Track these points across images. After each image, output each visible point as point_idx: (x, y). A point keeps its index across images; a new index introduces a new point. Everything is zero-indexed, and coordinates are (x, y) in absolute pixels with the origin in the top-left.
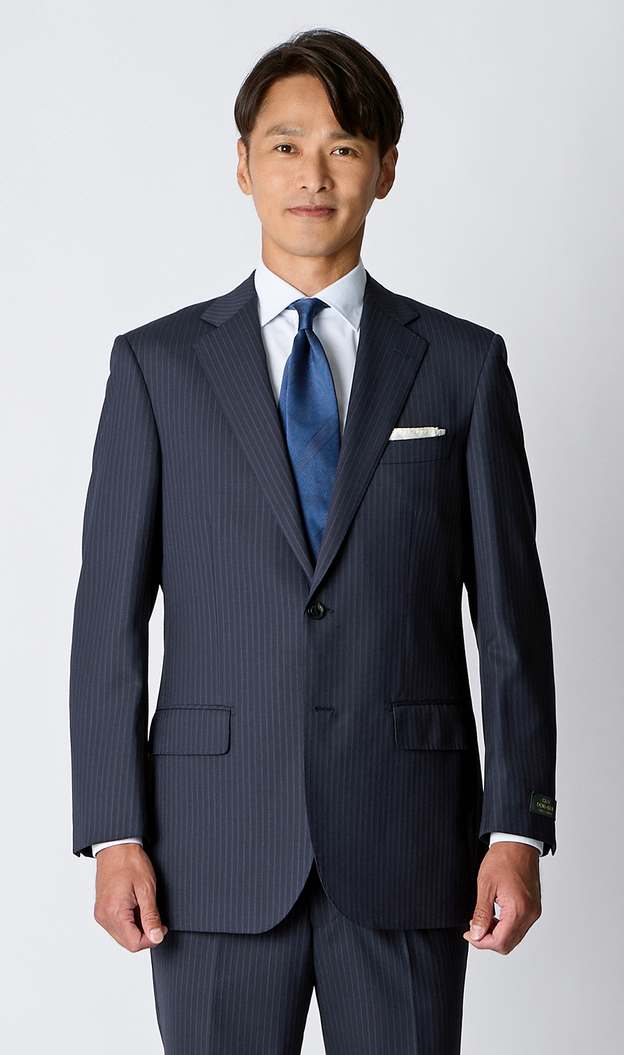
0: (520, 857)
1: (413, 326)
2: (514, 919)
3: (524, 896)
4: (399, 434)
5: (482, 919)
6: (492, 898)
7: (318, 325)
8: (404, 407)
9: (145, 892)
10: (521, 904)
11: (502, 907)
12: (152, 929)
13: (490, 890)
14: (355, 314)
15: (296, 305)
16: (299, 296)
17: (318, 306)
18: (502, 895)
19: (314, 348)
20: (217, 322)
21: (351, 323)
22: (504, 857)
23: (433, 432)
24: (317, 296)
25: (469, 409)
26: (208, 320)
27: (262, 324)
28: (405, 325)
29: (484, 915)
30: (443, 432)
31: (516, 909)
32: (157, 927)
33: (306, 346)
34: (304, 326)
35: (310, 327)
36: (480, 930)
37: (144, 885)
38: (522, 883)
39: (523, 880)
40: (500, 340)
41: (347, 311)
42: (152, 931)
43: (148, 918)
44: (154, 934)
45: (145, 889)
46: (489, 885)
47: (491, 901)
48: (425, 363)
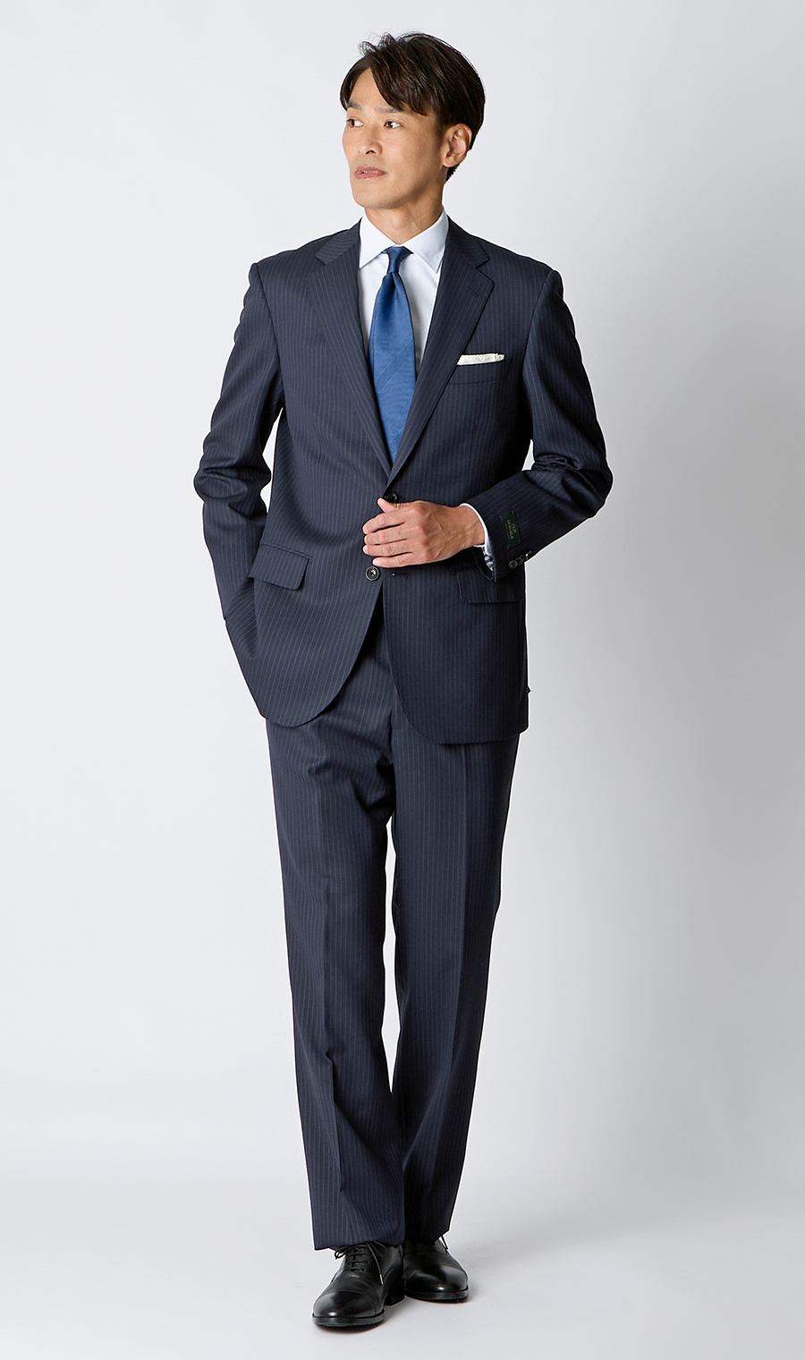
1: (483, 269)
4: (465, 360)
7: (403, 267)
8: (471, 337)
14: (435, 258)
15: (388, 251)
16: (390, 244)
17: (405, 253)
19: (398, 288)
20: (326, 261)
21: (431, 267)
23: (493, 358)
24: (405, 245)
25: (526, 337)
26: (320, 258)
27: (360, 266)
28: (476, 268)
30: (502, 357)
33: (393, 286)
34: (392, 270)
35: (397, 271)
40: (556, 275)
41: (428, 257)
48: (491, 300)
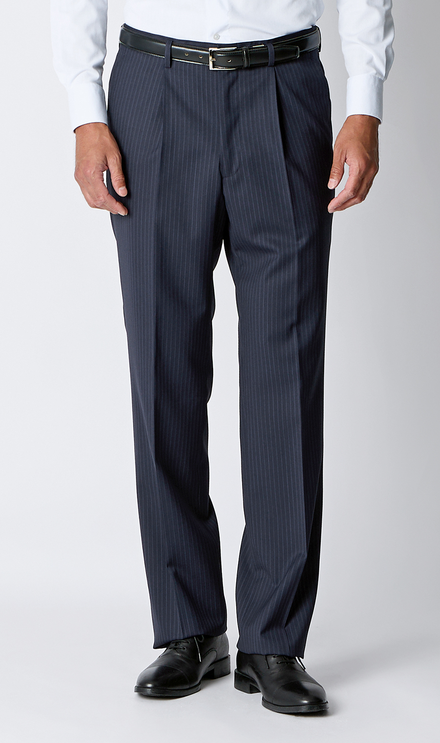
0: (363, 131)
2: (358, 173)
3: (365, 158)
5: (336, 174)
6: (343, 159)
9: (115, 161)
10: (362, 162)
11: (350, 166)
12: (120, 187)
13: (342, 154)
18: (349, 157)
22: (352, 131)
29: (337, 172)
31: (359, 166)
32: (123, 186)
36: (335, 182)
37: (114, 156)
38: (364, 149)
39: (365, 147)
42: (120, 188)
43: (118, 179)
44: (121, 190)
45: (115, 158)
46: (341, 151)
47: (342, 162)
